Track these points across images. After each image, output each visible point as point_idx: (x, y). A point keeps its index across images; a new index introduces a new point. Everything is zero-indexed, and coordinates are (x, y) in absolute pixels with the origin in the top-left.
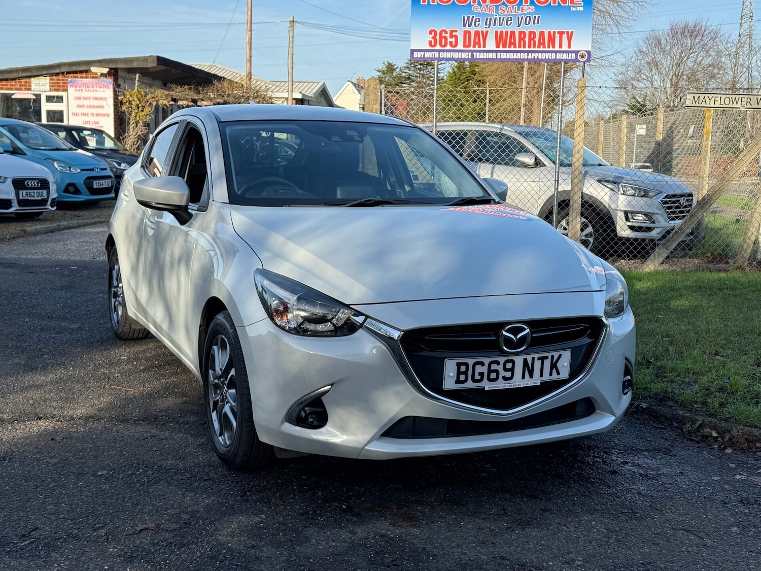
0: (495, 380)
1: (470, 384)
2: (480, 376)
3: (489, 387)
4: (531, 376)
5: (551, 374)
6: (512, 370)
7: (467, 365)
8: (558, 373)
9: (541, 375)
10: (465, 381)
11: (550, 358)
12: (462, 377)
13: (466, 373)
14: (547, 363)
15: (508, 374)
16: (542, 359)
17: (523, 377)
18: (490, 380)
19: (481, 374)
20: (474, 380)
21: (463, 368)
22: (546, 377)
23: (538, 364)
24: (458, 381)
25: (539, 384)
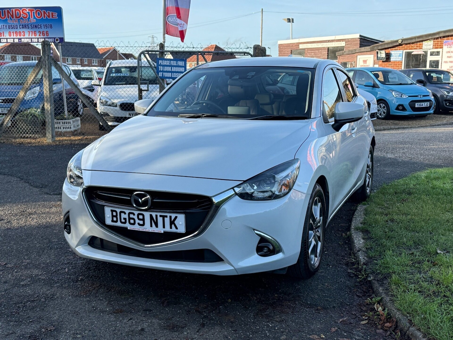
2: (124, 220)
4: (157, 226)
9: (164, 227)
10: (116, 221)
11: (169, 217)
12: (115, 219)
13: (116, 216)
17: (151, 226)
18: (130, 223)
19: (125, 219)
21: (114, 214)
23: (160, 220)
24: (113, 221)
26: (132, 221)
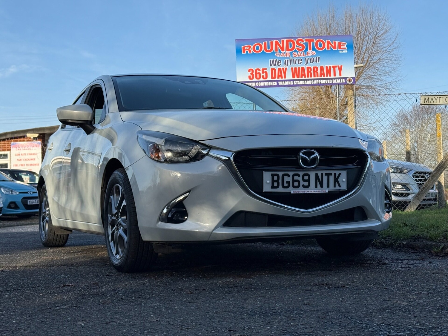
0: (298, 187)
1: (281, 189)
2: (287, 184)
3: (294, 192)
5: (335, 186)
6: (308, 181)
7: (278, 176)
8: (340, 186)
11: (333, 175)
12: (276, 184)
13: (278, 181)
14: (332, 178)
15: (306, 184)
16: (328, 175)
19: (288, 182)
20: (284, 187)
22: (332, 188)
24: (273, 187)
25: (327, 192)
26: (296, 184)
